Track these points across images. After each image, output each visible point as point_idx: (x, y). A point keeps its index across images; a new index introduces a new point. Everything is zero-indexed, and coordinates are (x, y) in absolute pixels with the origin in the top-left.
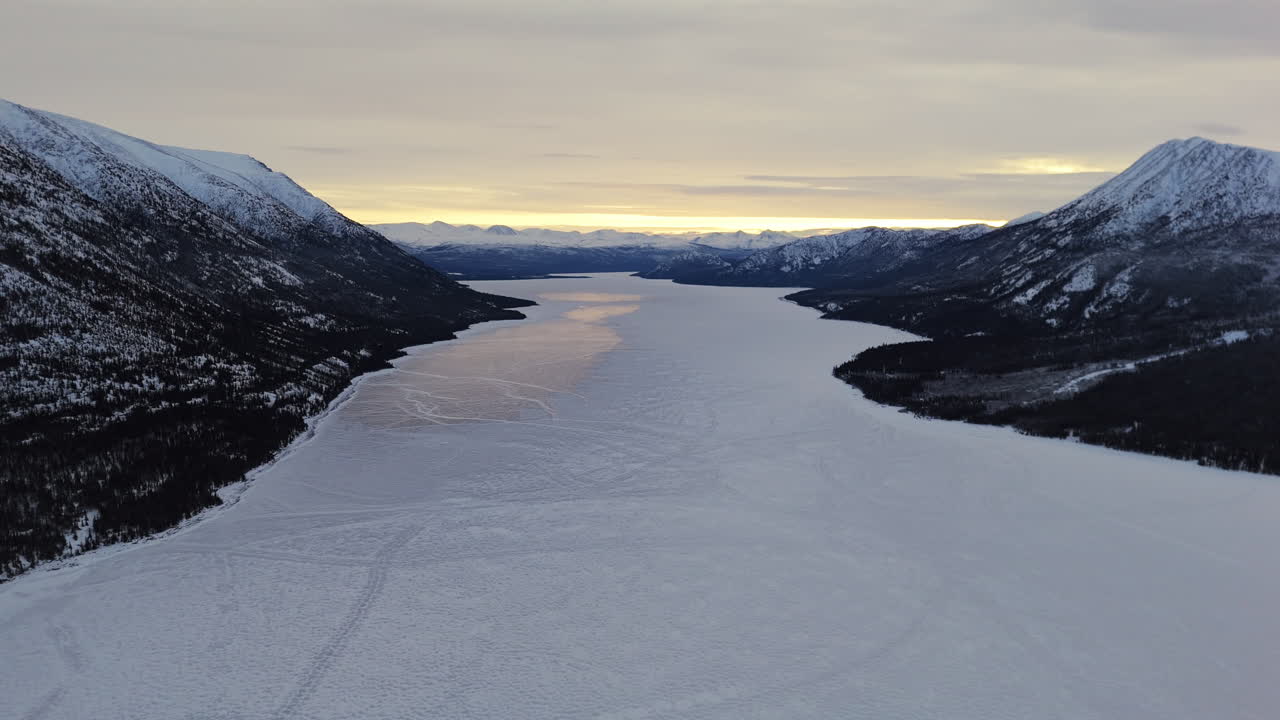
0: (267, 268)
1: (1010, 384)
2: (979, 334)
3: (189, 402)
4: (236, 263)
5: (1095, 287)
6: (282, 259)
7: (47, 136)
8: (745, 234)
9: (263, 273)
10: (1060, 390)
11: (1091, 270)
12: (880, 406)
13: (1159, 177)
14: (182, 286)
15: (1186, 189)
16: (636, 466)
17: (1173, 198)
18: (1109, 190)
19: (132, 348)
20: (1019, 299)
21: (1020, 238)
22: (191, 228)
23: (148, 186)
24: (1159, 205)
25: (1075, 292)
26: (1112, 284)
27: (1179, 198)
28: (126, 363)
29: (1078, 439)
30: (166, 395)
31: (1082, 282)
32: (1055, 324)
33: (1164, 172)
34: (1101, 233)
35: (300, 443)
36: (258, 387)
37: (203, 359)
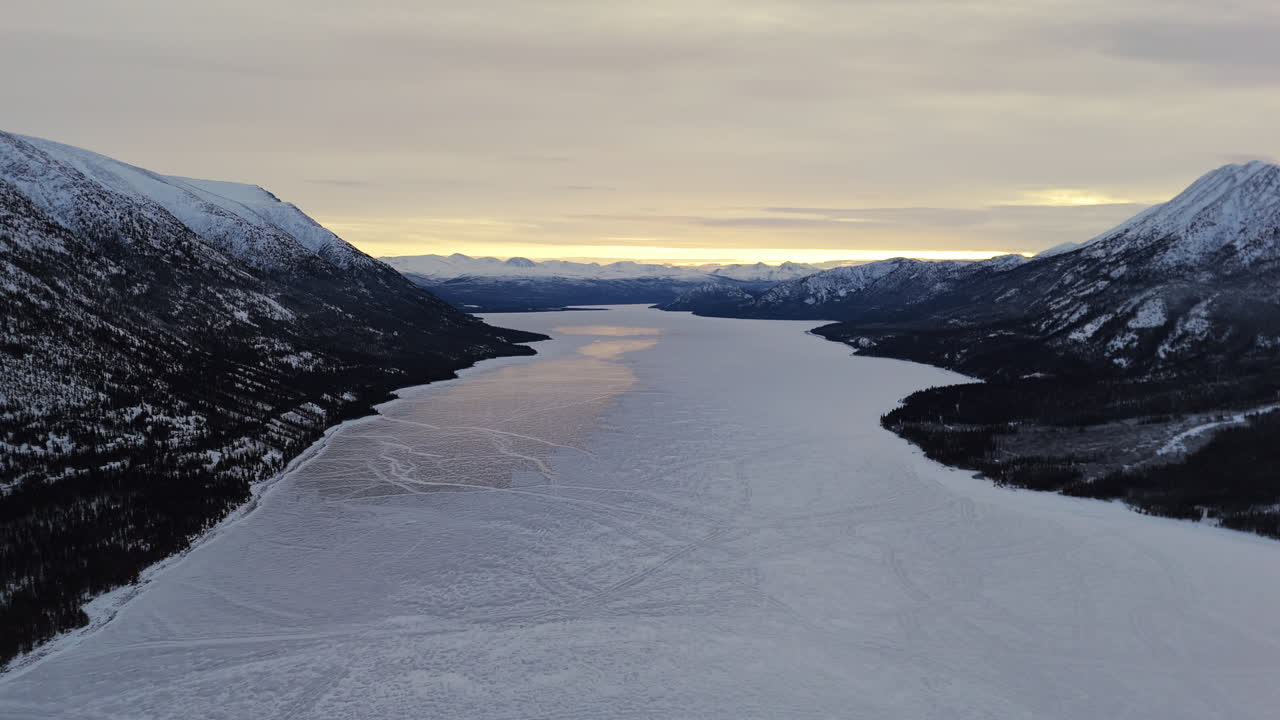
0: (255, 301)
1: (1097, 441)
2: (1038, 375)
3: (103, 468)
4: (221, 296)
5: (1166, 323)
6: (276, 291)
7: (20, 160)
8: (765, 266)
9: (250, 307)
10: (1164, 450)
11: (1160, 304)
12: (948, 468)
13: (1220, 203)
14: (145, 322)
15: (1251, 217)
16: (651, 561)
17: (1237, 227)
18: (1161, 218)
19: (43, 401)
20: (1075, 335)
21: (1063, 270)
22: (174, 258)
23: (130, 214)
24: (1222, 233)
25: (1143, 328)
26: (1186, 320)
27: (1243, 226)
28: (30, 418)
29: (1215, 521)
30: (74, 460)
31: (1151, 316)
32: (1125, 365)
33: (1225, 198)
34: (1159, 264)
35: (236, 520)
36: (201, 444)
37: (137, 410)
